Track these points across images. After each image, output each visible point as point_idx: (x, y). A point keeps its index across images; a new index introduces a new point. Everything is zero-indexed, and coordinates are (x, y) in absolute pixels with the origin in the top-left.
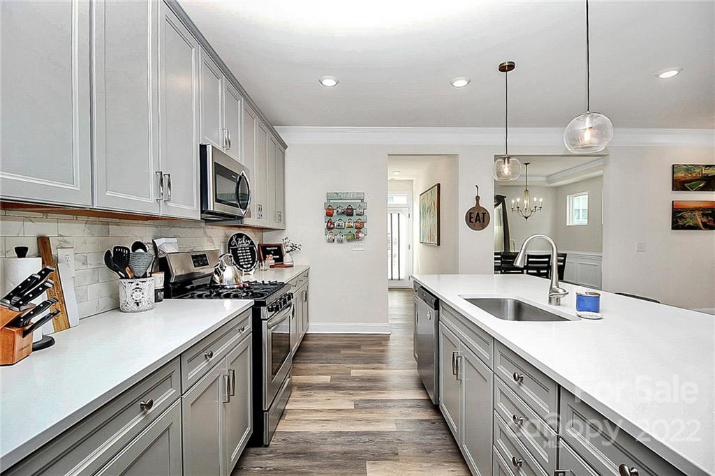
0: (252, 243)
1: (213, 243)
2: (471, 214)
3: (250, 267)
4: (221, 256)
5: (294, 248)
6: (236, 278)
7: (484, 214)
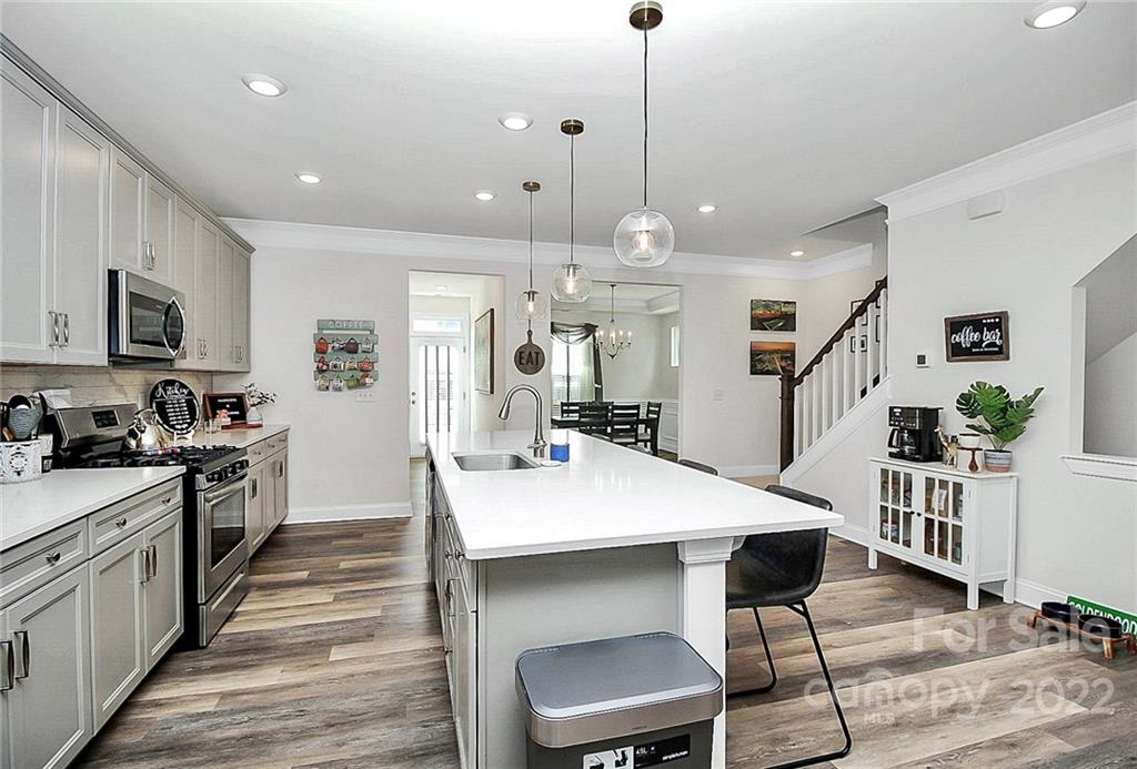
0: (190, 393)
1: (125, 394)
2: (521, 353)
3: (187, 428)
4: (138, 413)
5: (263, 399)
6: (161, 442)
7: (537, 353)
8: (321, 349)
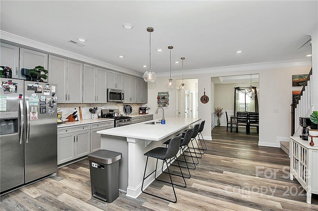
0: (131, 107)
2: (202, 98)
3: (130, 113)
5: (149, 109)
7: (207, 98)
8: (158, 98)
